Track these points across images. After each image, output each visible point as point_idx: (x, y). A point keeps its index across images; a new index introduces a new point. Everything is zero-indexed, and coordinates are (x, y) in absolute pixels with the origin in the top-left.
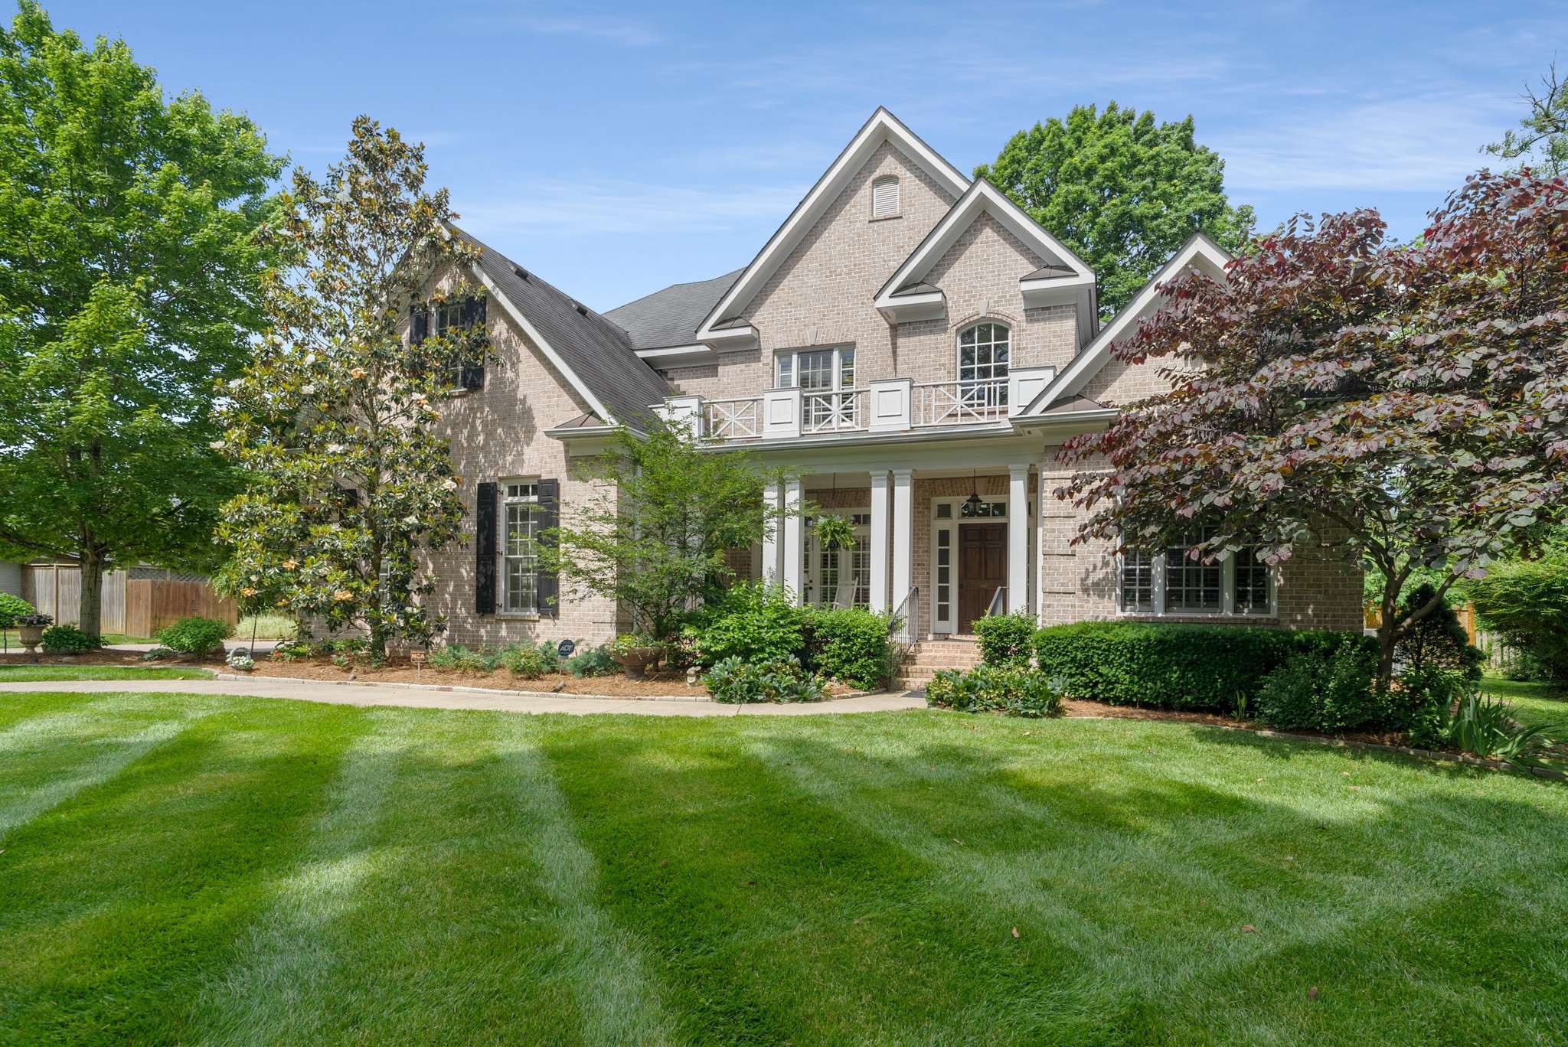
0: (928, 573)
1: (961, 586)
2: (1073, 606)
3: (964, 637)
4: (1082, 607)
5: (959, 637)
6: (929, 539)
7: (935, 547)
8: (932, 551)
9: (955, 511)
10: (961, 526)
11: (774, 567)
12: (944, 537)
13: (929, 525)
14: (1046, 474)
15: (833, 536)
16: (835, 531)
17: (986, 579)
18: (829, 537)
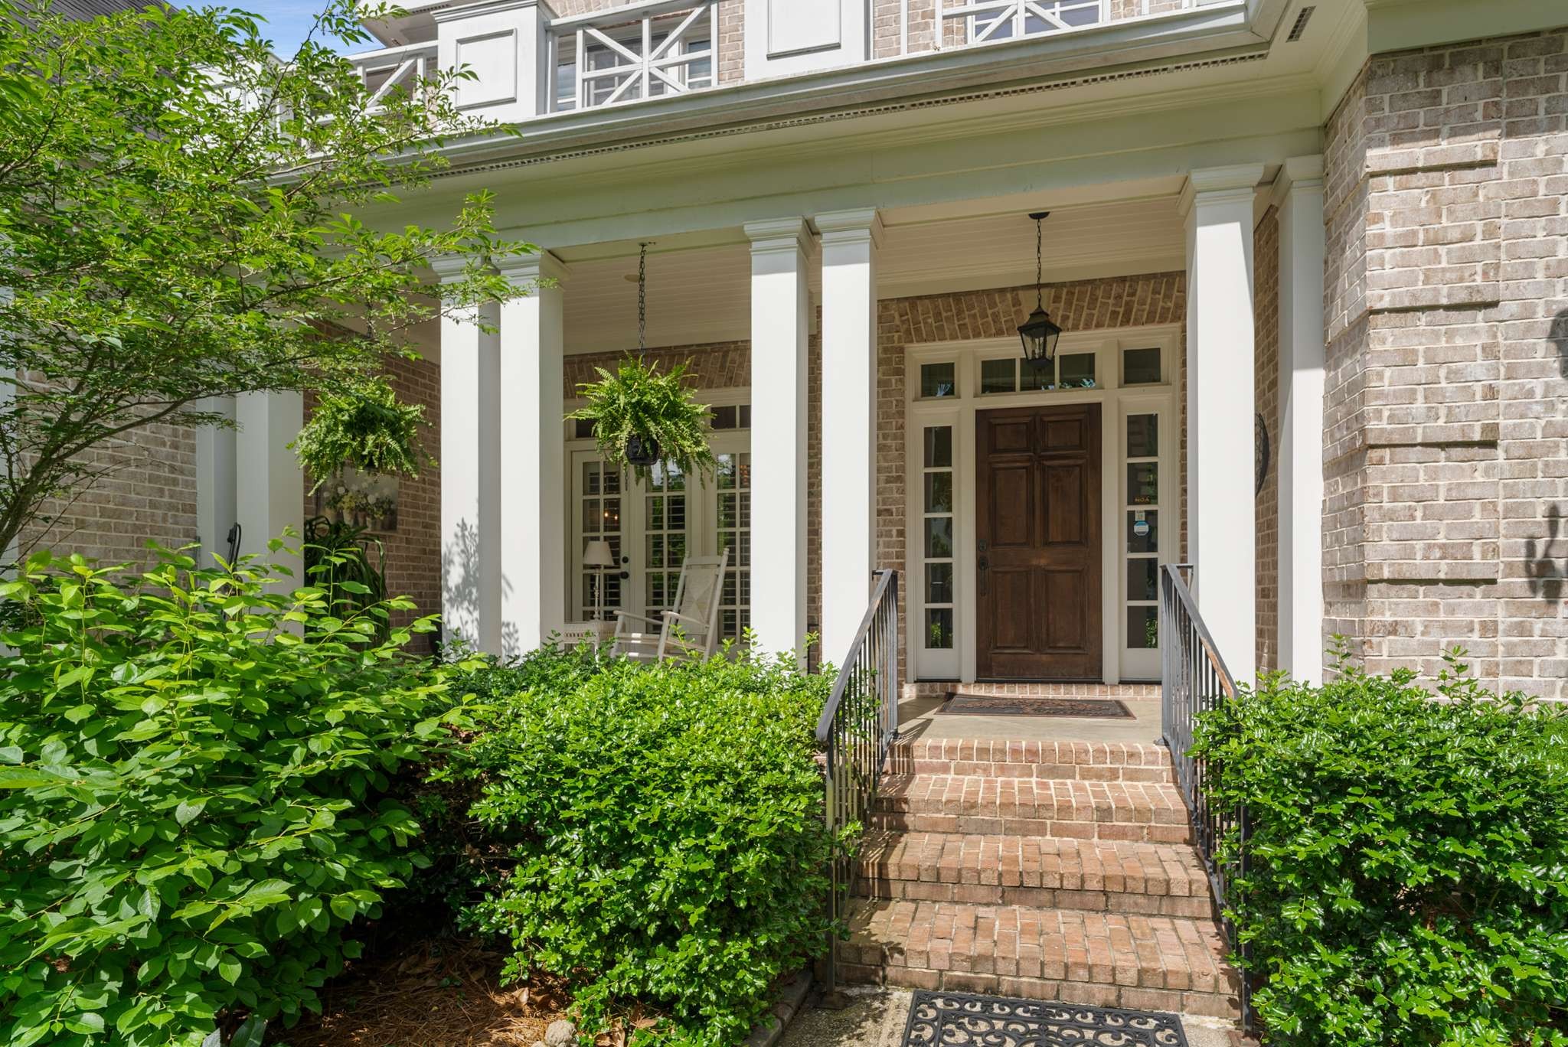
0: (901, 533)
1: (981, 563)
2: (1489, 628)
3: (995, 692)
4: (1522, 630)
5: (982, 691)
6: (902, 447)
7: (917, 470)
8: (909, 477)
9: (968, 379)
10: (981, 414)
11: (473, 521)
12: (939, 442)
13: (901, 414)
14: (1377, 157)
15: (638, 422)
16: (647, 408)
17: (1047, 544)
18: (628, 427)
